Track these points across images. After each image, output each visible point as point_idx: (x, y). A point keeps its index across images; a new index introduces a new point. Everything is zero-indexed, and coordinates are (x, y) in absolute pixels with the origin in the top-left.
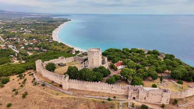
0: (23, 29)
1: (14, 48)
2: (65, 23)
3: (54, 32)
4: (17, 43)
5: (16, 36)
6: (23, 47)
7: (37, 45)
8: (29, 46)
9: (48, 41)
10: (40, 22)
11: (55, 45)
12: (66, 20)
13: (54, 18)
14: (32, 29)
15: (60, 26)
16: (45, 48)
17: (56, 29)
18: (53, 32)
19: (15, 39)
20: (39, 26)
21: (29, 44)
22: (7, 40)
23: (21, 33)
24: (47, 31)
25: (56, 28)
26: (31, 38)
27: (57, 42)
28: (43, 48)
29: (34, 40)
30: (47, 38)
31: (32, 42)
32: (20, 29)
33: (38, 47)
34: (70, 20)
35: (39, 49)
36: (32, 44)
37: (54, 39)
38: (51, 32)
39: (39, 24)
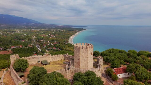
0: (51, 35)
1: (39, 47)
2: (81, 31)
3: (71, 37)
4: (42, 44)
5: (44, 39)
6: (45, 47)
7: (56, 46)
8: (50, 46)
9: (64, 43)
10: (63, 30)
11: (68, 46)
12: (82, 30)
13: (74, 28)
14: (56, 35)
15: (76, 33)
16: (60, 48)
17: (73, 36)
18: (70, 37)
19: (42, 41)
20: (62, 33)
21: (50, 44)
22: (37, 41)
23: (48, 37)
24: (66, 36)
25: (73, 35)
26: (53, 41)
27: (70, 44)
28: (59, 49)
29: (55, 42)
30: (64, 41)
31: (52, 44)
32: (48, 35)
33: (56, 47)
34: (85, 30)
35: (56, 49)
36: (52, 45)
37: (70, 42)
38: (69, 37)
39: (62, 32)
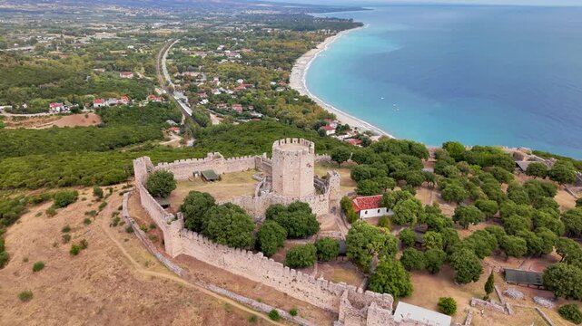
0: (224, 49)
1: (183, 101)
2: (341, 34)
3: (301, 61)
4: (194, 89)
5: (200, 67)
6: (205, 101)
7: (243, 98)
8: (224, 98)
9: (274, 88)
10: (273, 28)
11: (287, 102)
12: (350, 25)
13: (316, 15)
14: (244, 50)
15: (322, 43)
16: (257, 109)
17: (309, 53)
18: (298, 60)
19: (194, 74)
20: (265, 42)
21: (222, 92)
22: (177, 78)
23: (214, 59)
24: (282, 57)
25: (309, 49)
26: (233, 76)
27: (295, 93)
28: (255, 109)
29: (240, 81)
30: (274, 80)
31: (230, 89)
32: (214, 48)
33: (243, 104)
34: (361, 25)
35: (244, 111)
36: (232, 92)
37: (294, 85)
38: (291, 61)
39: (267, 34)
